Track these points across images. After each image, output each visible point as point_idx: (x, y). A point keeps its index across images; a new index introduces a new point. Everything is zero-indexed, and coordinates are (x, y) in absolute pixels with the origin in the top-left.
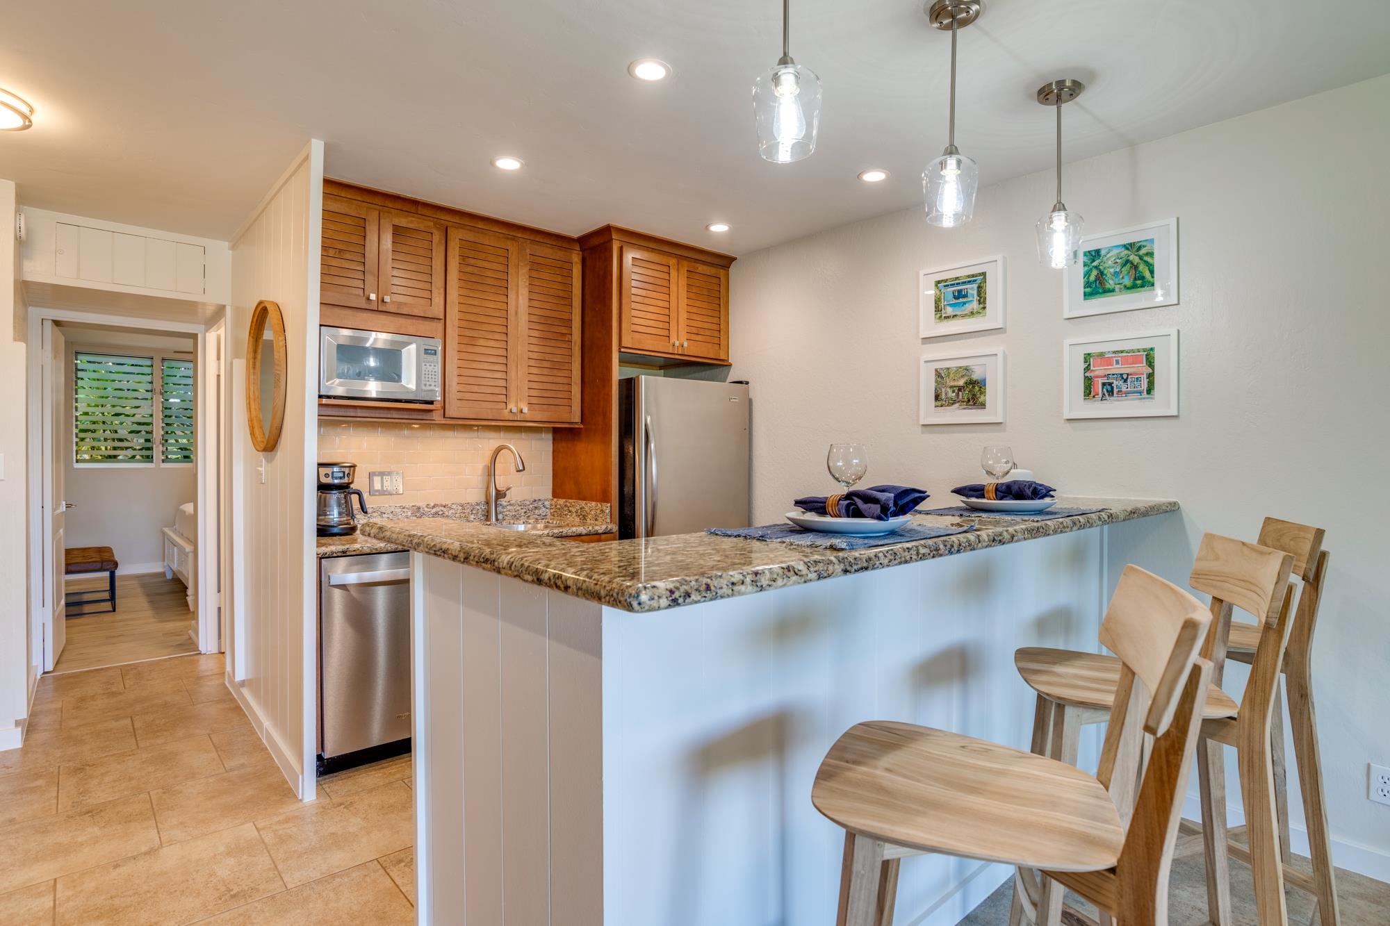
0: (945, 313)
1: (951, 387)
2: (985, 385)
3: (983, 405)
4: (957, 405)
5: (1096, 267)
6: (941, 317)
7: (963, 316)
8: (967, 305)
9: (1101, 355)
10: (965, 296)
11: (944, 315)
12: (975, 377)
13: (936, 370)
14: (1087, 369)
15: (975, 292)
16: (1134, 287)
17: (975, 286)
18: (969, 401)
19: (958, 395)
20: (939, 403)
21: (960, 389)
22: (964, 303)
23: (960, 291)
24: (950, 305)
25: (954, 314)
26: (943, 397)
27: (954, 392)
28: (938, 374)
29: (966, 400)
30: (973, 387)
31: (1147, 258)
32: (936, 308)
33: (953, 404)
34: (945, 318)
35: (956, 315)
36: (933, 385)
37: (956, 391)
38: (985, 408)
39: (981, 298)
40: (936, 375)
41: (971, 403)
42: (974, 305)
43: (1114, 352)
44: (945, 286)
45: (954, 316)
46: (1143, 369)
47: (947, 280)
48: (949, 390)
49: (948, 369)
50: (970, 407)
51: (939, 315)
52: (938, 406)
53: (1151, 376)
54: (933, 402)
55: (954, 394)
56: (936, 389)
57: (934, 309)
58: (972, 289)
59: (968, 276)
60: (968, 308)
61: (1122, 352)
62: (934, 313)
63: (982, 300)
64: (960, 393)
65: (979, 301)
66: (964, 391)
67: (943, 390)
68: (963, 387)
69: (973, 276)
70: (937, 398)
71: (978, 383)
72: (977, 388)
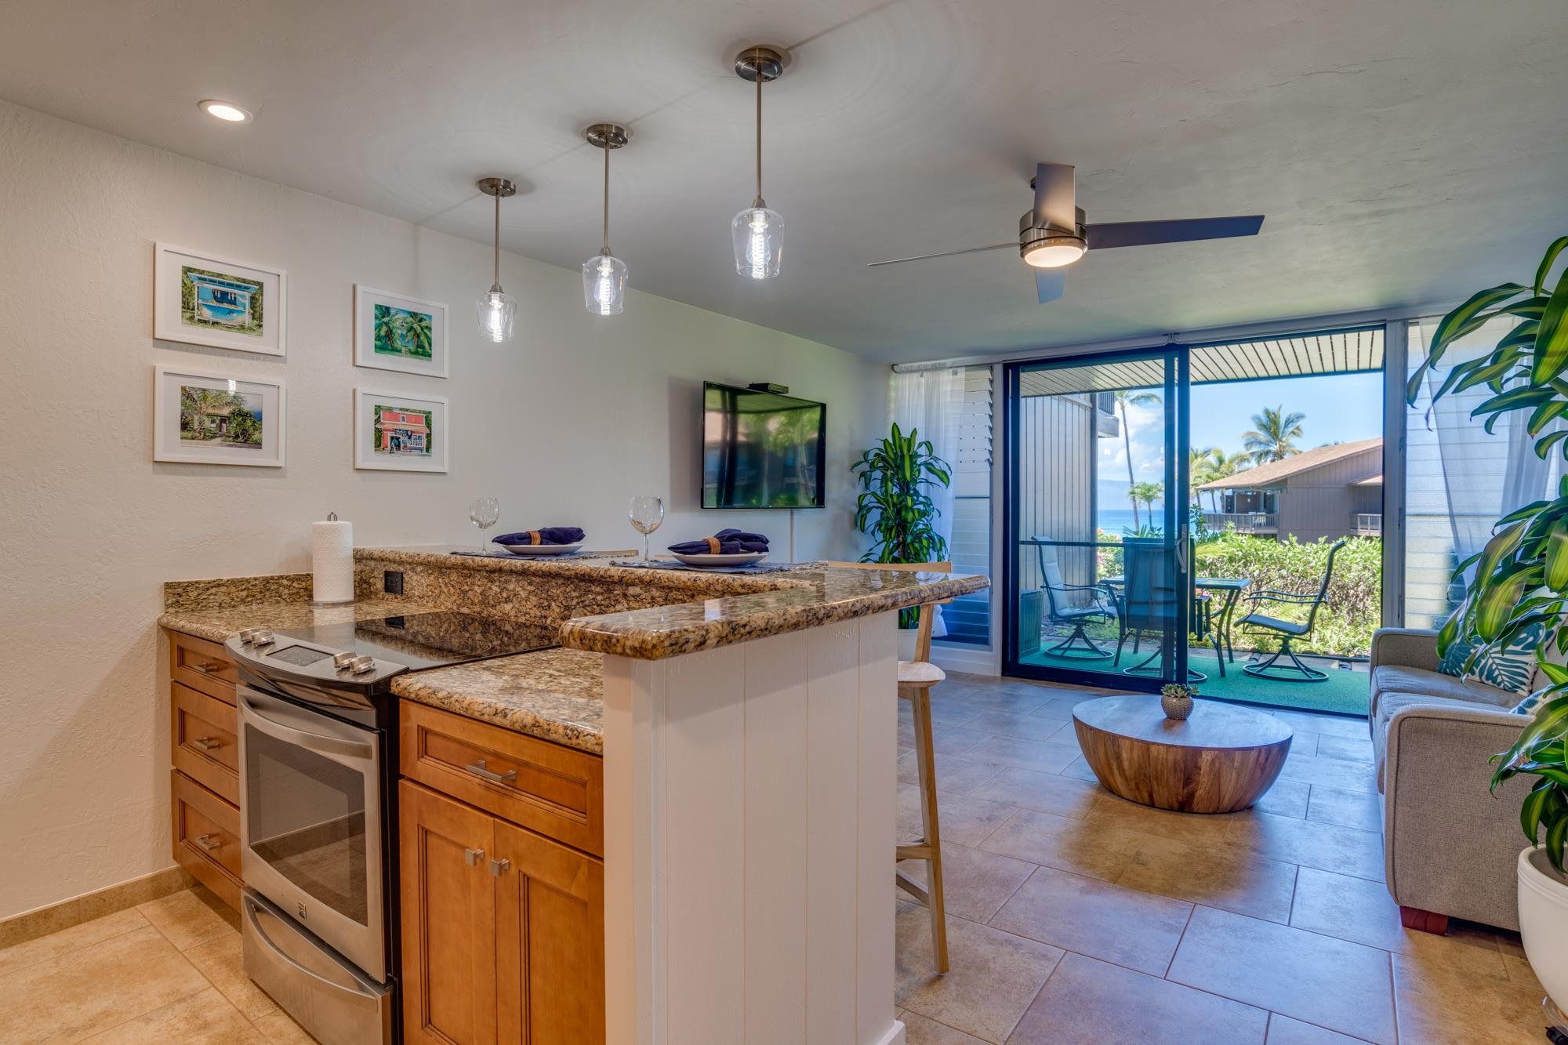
0: (201, 315)
1: (209, 415)
2: (261, 420)
3: (258, 445)
4: (218, 440)
5: (387, 324)
6: (192, 318)
7: (230, 328)
8: (235, 315)
9: (390, 409)
10: (233, 302)
11: (197, 318)
12: (246, 408)
13: (183, 389)
14: (377, 421)
15: (247, 303)
16: (416, 353)
17: (247, 295)
18: (237, 436)
19: (220, 427)
20: (186, 434)
21: (223, 420)
22: (231, 312)
23: (224, 294)
24: (210, 307)
25: (215, 320)
26: (196, 426)
27: (213, 422)
28: (187, 394)
29: (232, 434)
30: (244, 420)
31: (426, 331)
32: (184, 302)
33: (212, 438)
34: (199, 320)
35: (217, 323)
36: (178, 409)
37: (218, 421)
38: (261, 448)
39: (255, 312)
40: (183, 395)
41: (240, 439)
42: (246, 318)
43: (401, 409)
44: (200, 278)
45: (214, 323)
46: (422, 428)
47: (204, 271)
48: (205, 418)
49: (204, 390)
50: (239, 444)
51: (188, 315)
52: (186, 438)
53: (429, 436)
54: (178, 432)
55: (214, 425)
56: (183, 415)
57: (181, 305)
58: (243, 297)
59: (238, 279)
60: (237, 319)
61: (407, 410)
62: (180, 310)
63: (257, 315)
64: (224, 425)
65: (253, 314)
66: (230, 423)
67: (196, 418)
68: (229, 418)
69: (244, 281)
70: (185, 426)
71: (251, 416)
72: (249, 423)
